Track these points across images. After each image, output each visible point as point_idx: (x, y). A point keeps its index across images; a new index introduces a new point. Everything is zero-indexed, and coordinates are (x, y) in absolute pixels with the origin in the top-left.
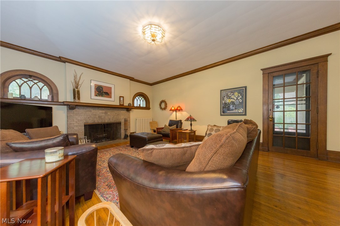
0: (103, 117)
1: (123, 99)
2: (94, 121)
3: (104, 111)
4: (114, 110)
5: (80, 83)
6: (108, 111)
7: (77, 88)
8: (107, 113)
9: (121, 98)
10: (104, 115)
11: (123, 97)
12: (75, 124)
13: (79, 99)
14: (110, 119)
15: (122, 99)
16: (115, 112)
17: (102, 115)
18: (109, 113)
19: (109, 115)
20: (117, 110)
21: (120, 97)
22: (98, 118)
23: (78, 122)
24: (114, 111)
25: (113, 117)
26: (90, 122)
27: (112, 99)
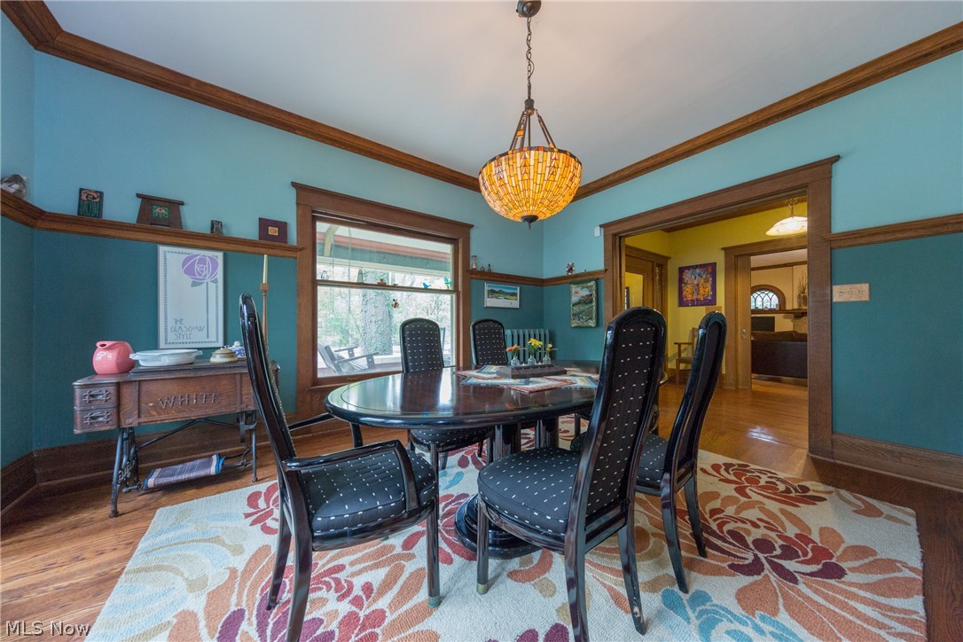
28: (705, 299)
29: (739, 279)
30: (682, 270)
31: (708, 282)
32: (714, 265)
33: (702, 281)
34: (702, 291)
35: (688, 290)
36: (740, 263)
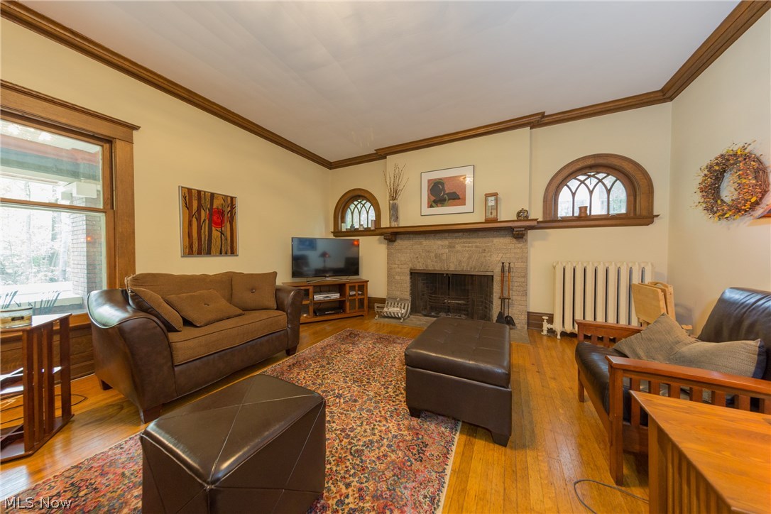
0: (445, 257)
1: (497, 200)
2: (427, 266)
3: (446, 242)
4: (473, 238)
5: (400, 188)
6: (458, 241)
8: (454, 247)
9: (490, 198)
10: (447, 251)
11: (495, 195)
12: (398, 270)
13: (397, 219)
14: (460, 263)
15: (491, 202)
16: (476, 242)
17: (443, 251)
18: (458, 247)
19: (457, 252)
20: (482, 237)
21: (487, 196)
22: (435, 260)
23: (401, 266)
24: (474, 240)
25: (469, 258)
26: (420, 267)
27: (468, 207)
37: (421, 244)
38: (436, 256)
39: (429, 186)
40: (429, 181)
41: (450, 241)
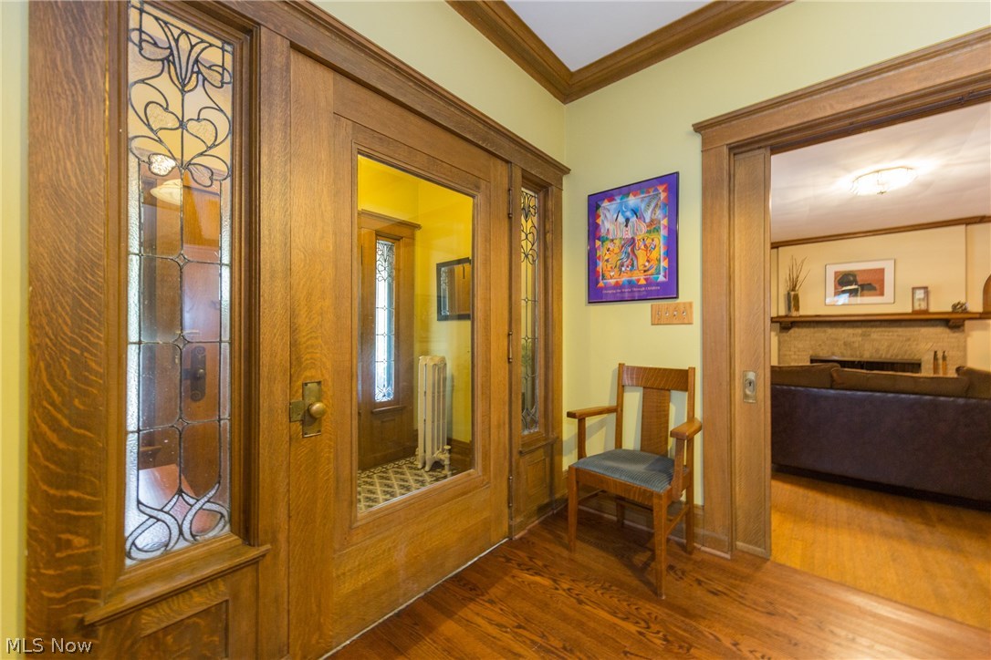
0: (857, 345)
1: (927, 293)
2: (833, 353)
5: (799, 281)
6: (874, 329)
7: (793, 289)
8: (869, 336)
9: (918, 291)
10: (860, 339)
11: (925, 288)
12: (793, 357)
13: (797, 309)
14: (877, 350)
15: (920, 294)
17: (854, 339)
18: (875, 336)
19: (874, 340)
20: (906, 327)
21: (914, 289)
23: (799, 353)
24: (895, 329)
25: (889, 346)
27: (887, 298)
28: (649, 282)
29: (739, 221)
30: (595, 202)
31: (657, 230)
32: (671, 183)
33: (643, 228)
34: (642, 260)
35: (609, 256)
36: (741, 174)
37: (825, 332)
38: (845, 344)
39: (835, 278)
40: (836, 273)
41: (864, 329)
